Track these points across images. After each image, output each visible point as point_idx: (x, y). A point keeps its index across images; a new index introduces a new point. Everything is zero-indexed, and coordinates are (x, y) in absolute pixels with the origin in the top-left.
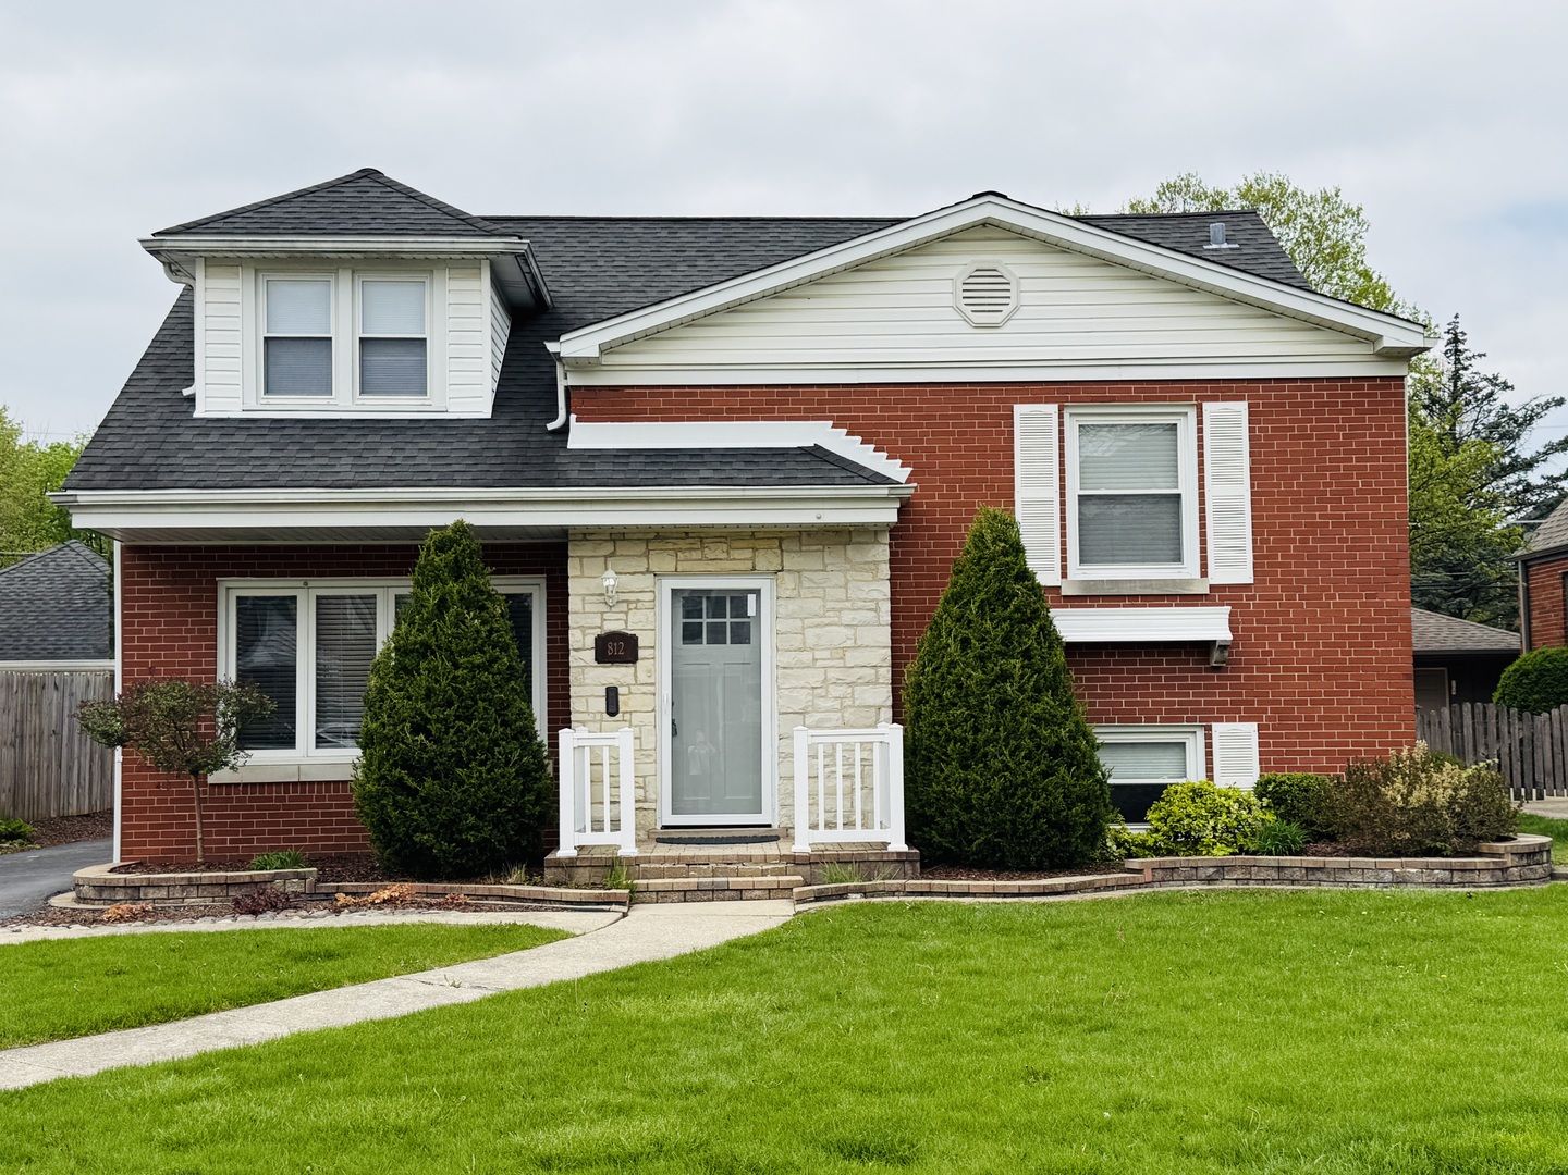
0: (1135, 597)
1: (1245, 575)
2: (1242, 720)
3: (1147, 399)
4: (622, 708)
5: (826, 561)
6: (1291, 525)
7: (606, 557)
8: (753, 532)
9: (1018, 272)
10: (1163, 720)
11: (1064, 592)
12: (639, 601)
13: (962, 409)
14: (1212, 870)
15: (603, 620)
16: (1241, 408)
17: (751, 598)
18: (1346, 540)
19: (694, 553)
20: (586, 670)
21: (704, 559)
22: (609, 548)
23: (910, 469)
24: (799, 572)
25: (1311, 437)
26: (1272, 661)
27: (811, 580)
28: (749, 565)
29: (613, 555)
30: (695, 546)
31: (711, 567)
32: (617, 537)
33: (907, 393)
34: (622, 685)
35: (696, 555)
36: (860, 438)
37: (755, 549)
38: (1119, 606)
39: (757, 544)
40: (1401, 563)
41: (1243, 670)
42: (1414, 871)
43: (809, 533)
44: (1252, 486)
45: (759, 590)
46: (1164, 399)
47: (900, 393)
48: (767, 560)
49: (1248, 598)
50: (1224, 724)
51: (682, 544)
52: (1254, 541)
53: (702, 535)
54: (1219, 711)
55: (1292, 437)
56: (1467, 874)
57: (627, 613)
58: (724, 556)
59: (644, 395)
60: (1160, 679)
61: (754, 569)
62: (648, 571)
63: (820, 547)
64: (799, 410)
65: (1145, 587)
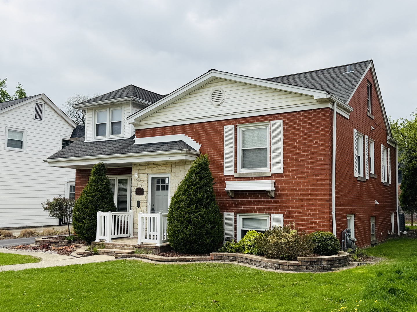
0: (252, 178)
1: (281, 171)
2: (280, 213)
3: (257, 121)
4: (140, 206)
5: (181, 170)
6: (294, 155)
7: (138, 170)
8: (166, 163)
9: (225, 90)
10: (259, 212)
11: (235, 176)
12: (144, 180)
13: (213, 128)
14: (232, 258)
15: (138, 185)
16: (281, 122)
17: (167, 179)
18: (310, 159)
19: (154, 168)
20: (135, 197)
21: (156, 170)
22: (139, 168)
23: (201, 145)
24: (175, 172)
25: (300, 128)
26: (288, 196)
27: (177, 174)
28: (165, 171)
29: (140, 169)
30: (155, 167)
31: (158, 171)
32: (141, 165)
33: (201, 125)
34: (140, 200)
35: (155, 169)
36: (190, 138)
37: (166, 167)
38: (248, 180)
39: (167, 166)
40: (326, 166)
41: (280, 198)
42: (270, 263)
43: (177, 163)
44: (284, 144)
45: (168, 177)
46: (261, 121)
47: (199, 125)
48: (169, 169)
49: (282, 177)
50: (275, 214)
51: (153, 166)
52: (284, 161)
53: (156, 164)
54: (273, 210)
55: (295, 129)
56: (284, 266)
57: (142, 183)
58: (160, 169)
59: (148, 131)
60: (258, 201)
61: (166, 172)
62: (146, 173)
63: (179, 166)
64: (178, 132)
65: (254, 175)
